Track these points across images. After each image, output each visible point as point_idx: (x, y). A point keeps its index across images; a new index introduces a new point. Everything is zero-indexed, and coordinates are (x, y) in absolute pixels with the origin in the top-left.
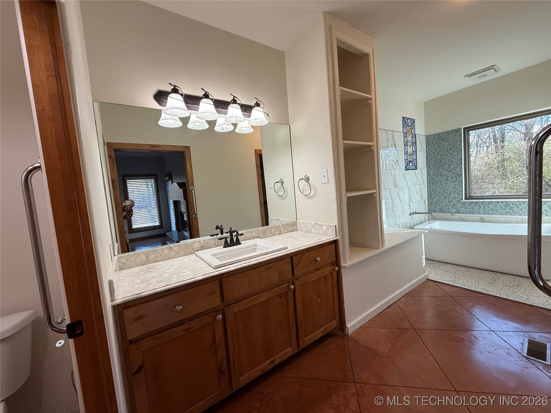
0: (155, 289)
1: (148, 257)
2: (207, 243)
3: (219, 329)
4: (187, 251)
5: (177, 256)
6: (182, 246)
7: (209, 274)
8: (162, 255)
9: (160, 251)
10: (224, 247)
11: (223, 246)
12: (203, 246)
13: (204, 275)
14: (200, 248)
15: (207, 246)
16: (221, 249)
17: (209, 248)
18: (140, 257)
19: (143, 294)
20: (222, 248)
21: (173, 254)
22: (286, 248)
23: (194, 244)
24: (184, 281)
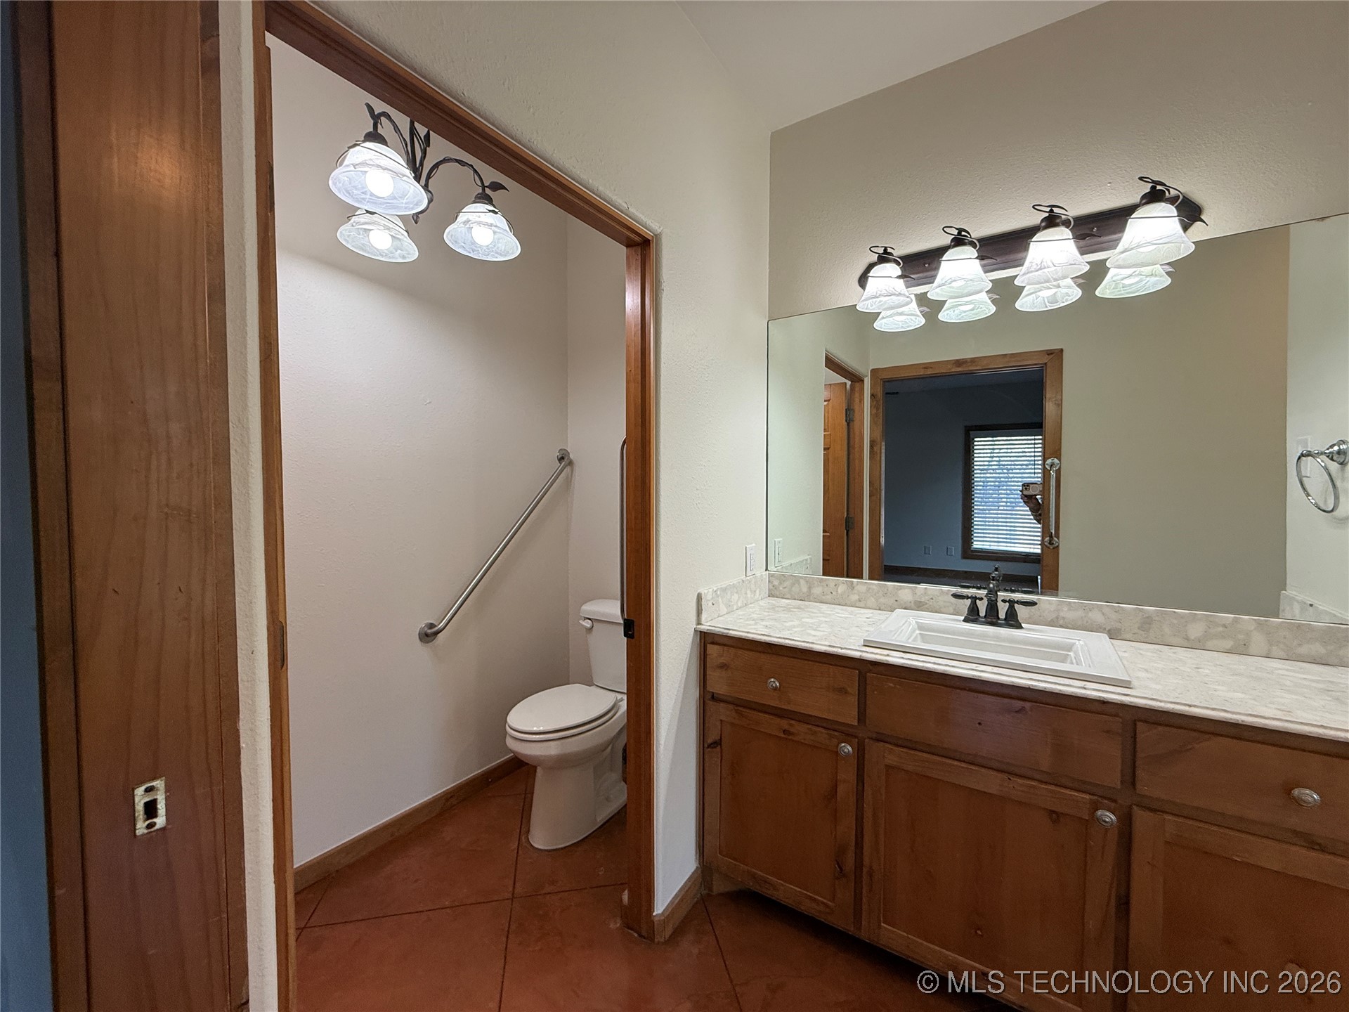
0: (748, 632)
1: (810, 588)
2: (932, 599)
3: (848, 775)
4: (882, 600)
5: (861, 606)
6: (874, 587)
7: (842, 648)
8: (834, 593)
9: (832, 585)
10: (966, 620)
11: (963, 618)
12: (921, 602)
13: (830, 646)
14: (912, 604)
15: (931, 604)
16: (956, 623)
17: (936, 612)
18: (799, 583)
19: (731, 632)
20: (960, 621)
21: (855, 597)
22: (1126, 684)
23: (899, 592)
24: (793, 640)
